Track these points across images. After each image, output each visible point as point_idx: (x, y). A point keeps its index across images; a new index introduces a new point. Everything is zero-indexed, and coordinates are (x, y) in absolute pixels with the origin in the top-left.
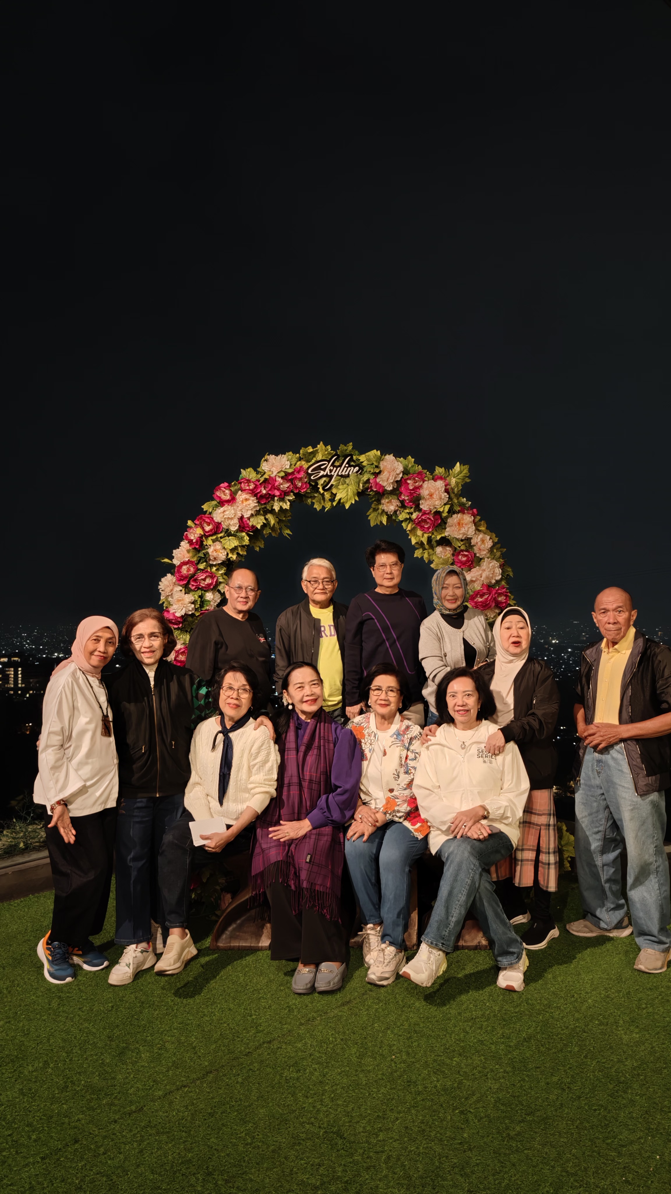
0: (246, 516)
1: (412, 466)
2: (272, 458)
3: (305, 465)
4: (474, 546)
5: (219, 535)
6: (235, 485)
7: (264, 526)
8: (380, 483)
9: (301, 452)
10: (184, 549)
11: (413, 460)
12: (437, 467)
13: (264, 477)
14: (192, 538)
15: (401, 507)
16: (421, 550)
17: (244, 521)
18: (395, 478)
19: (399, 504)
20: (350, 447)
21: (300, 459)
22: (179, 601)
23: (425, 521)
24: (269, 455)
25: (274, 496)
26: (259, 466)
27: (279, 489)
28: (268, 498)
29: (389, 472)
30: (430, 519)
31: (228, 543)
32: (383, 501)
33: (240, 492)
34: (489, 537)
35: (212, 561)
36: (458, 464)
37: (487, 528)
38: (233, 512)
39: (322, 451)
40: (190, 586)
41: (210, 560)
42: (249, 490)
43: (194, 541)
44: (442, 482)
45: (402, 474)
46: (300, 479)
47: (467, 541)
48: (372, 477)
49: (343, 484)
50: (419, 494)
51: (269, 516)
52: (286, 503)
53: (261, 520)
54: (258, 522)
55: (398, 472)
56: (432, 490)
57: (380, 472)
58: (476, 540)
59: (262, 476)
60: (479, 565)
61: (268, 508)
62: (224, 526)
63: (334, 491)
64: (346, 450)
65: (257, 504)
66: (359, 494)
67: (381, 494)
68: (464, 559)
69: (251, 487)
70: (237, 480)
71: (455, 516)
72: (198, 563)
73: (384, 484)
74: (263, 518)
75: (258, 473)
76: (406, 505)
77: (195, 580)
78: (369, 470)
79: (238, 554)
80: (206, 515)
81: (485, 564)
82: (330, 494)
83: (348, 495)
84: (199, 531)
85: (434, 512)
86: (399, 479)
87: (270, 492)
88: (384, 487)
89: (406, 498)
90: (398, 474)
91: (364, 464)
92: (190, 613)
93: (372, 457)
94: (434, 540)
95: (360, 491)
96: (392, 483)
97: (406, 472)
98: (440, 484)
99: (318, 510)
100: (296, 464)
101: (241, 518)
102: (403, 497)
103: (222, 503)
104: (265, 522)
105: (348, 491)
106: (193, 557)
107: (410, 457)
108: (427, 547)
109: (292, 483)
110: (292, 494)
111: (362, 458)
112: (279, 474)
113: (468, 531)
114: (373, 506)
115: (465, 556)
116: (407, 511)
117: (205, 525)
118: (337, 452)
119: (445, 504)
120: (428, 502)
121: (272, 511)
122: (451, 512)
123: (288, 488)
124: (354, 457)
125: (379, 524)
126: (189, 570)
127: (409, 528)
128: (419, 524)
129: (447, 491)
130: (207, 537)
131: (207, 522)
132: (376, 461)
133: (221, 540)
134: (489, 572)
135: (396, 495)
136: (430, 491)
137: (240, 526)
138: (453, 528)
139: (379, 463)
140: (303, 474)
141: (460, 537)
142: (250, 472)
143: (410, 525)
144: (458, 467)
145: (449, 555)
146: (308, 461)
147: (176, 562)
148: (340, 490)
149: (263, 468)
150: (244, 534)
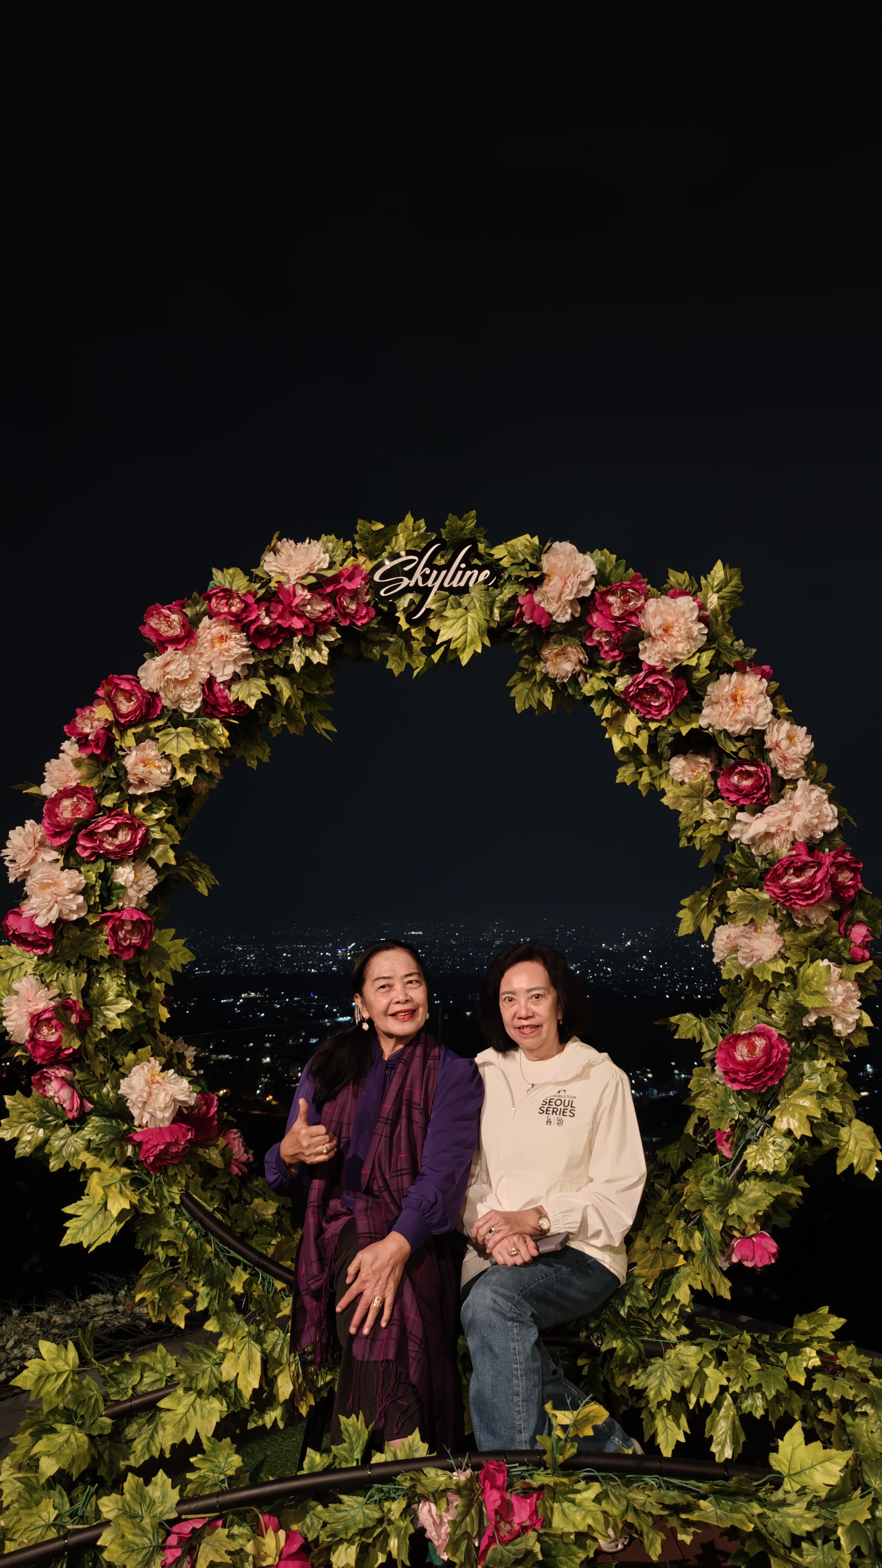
0: (223, 675)
1: (617, 567)
2: (287, 546)
3: (366, 564)
5: (154, 725)
6: (196, 603)
7: (265, 703)
8: (542, 605)
9: (357, 533)
10: (67, 760)
11: (614, 557)
12: (671, 571)
13: (268, 586)
14: (87, 730)
15: (587, 665)
16: (633, 767)
17: (216, 689)
18: (579, 591)
19: (585, 657)
20: (471, 524)
21: (354, 552)
22: (44, 886)
23: (652, 690)
24: (281, 539)
25: (293, 632)
26: (257, 564)
27: (301, 615)
28: (276, 636)
29: (564, 579)
30: (663, 685)
31: (174, 742)
32: (546, 653)
33: (206, 620)
34: (805, 729)
35: (136, 787)
36: (719, 563)
38: (186, 665)
39: (407, 531)
40: (78, 850)
41: (129, 785)
42: (230, 613)
43: (93, 738)
44: (688, 601)
45: (593, 582)
46: (354, 595)
47: (756, 738)
48: (523, 591)
49: (453, 608)
50: (638, 628)
51: (279, 681)
52: (320, 651)
53: (258, 687)
54: (251, 693)
55: (585, 576)
56: (670, 619)
57: (540, 580)
58: (776, 735)
59: (263, 584)
60: (782, 797)
61: (277, 661)
62: (166, 702)
63: (434, 625)
64: (462, 529)
65: (248, 651)
66: (492, 632)
67: (544, 633)
68: (747, 783)
69: (233, 609)
70: (202, 593)
71: (724, 677)
72: (101, 796)
73: (551, 608)
74: (262, 683)
75: (253, 579)
76: (602, 657)
77: (92, 836)
78: (514, 575)
79: (199, 770)
81: (795, 795)
82: (423, 633)
83: (466, 632)
84: (103, 712)
85: (676, 670)
86: (587, 594)
87: (279, 621)
88: (551, 615)
89: (604, 640)
91: (505, 563)
92: (74, 917)
93: (521, 549)
94: (664, 743)
95: (495, 625)
96: (572, 603)
97: (601, 578)
98: (686, 603)
99: (396, 674)
100: (344, 561)
101: (211, 682)
102: (595, 638)
103: (161, 645)
104: (267, 692)
105: (466, 623)
106: (90, 778)
107: (606, 551)
108: (646, 759)
109: (335, 604)
110: (333, 628)
111: (499, 552)
112: (304, 582)
113: (756, 713)
114: (522, 664)
115: (749, 775)
116: (603, 674)
117: (121, 698)
118: (439, 534)
119: (701, 650)
120: (661, 646)
121: (287, 672)
123: (324, 612)
124: (481, 547)
125: (535, 706)
126: (76, 809)
127: (607, 713)
128: (634, 700)
129: (700, 619)
130: (123, 728)
131: (123, 691)
132: (532, 555)
133: (157, 735)
134: (811, 812)
135: (578, 635)
136: (665, 620)
137: (203, 701)
138: (718, 708)
139: (539, 560)
140: (358, 583)
141: (736, 728)
142: (233, 577)
143: (608, 708)
144: (719, 571)
145: (706, 776)
146: (372, 556)
147: (48, 790)
148: (449, 623)
149: (266, 568)
150: (217, 722)
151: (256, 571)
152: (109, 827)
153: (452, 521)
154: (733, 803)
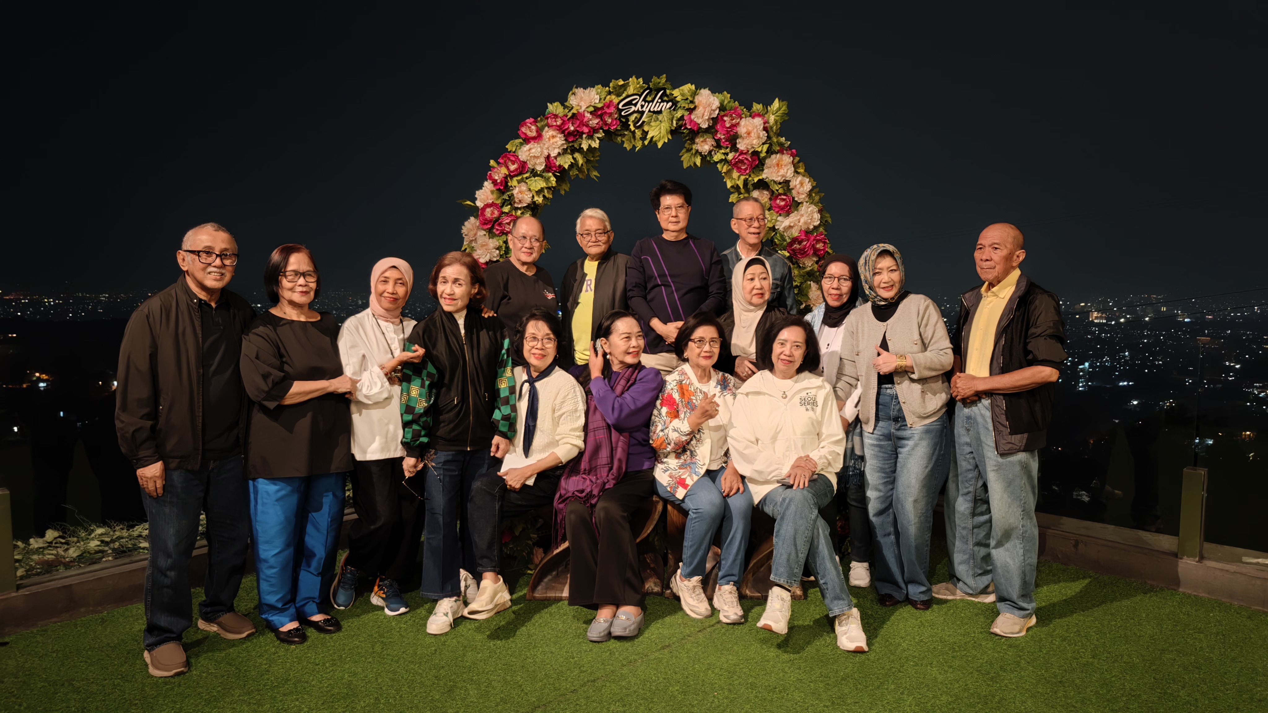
0: (554, 154)
1: (729, 102)
2: (580, 91)
3: (616, 100)
4: (793, 189)
5: (525, 176)
6: (541, 120)
7: (571, 166)
8: (695, 120)
9: (611, 85)
10: (487, 190)
11: (729, 95)
12: (754, 104)
13: (572, 112)
14: (496, 178)
15: (716, 147)
16: (736, 195)
17: (551, 160)
18: (710, 114)
19: (714, 143)
20: (663, 80)
21: (610, 93)
22: (483, 246)
23: (742, 161)
24: (576, 87)
25: (583, 133)
26: (566, 100)
27: (587, 126)
28: (576, 135)
29: (705, 108)
30: (747, 159)
31: (534, 184)
32: (697, 140)
33: (546, 128)
34: (808, 180)
35: (518, 203)
36: (777, 100)
37: (805, 171)
38: (539, 149)
39: (634, 84)
40: (494, 230)
41: (515, 202)
42: (557, 126)
43: (498, 181)
44: (760, 119)
45: (718, 111)
46: (610, 115)
47: (787, 183)
48: (686, 113)
49: (655, 121)
50: (736, 133)
51: (577, 155)
52: (595, 141)
53: (569, 159)
54: (566, 162)
55: (714, 107)
56: (750, 128)
57: (695, 108)
58: (796, 182)
59: (570, 111)
60: (797, 210)
61: (576, 146)
62: (530, 166)
63: (646, 128)
64: (659, 83)
65: (564, 142)
66: (672, 132)
67: (696, 132)
68: (783, 203)
69: (558, 123)
70: (544, 115)
71: (773, 156)
72: (502, 207)
73: (699, 121)
74: (570, 157)
75: (565, 107)
76: (722, 144)
77: (500, 224)
78: (683, 105)
79: (544, 196)
80: (511, 154)
81: (803, 209)
82: (641, 132)
83: (660, 133)
84: (504, 171)
85: (752, 152)
86: (715, 116)
87: (578, 129)
88: (699, 124)
89: (723, 137)
90: (714, 111)
91: (678, 99)
92: (495, 259)
93: (686, 91)
94: (750, 183)
95: (673, 128)
96: (708, 120)
97: (722, 108)
98: (758, 121)
99: (628, 149)
100: (605, 98)
101: (548, 157)
102: (719, 136)
103: (527, 140)
104: (573, 161)
105: (660, 128)
106: (498, 198)
107: (725, 93)
108: (743, 191)
109: (601, 119)
110: (601, 131)
111: (676, 92)
112: (588, 110)
113: (787, 173)
114: (686, 145)
115: (784, 200)
116: (723, 151)
117: (510, 163)
118: (649, 85)
119: (763, 144)
120: (746, 141)
121: (580, 150)
122: (770, 152)
123: (597, 124)
124: (668, 92)
125: (692, 165)
126: (493, 213)
127: (724, 170)
128: (735, 165)
129: (765, 129)
130: (512, 177)
131: (512, 161)
132: (691, 96)
133: (527, 181)
134: (808, 217)
135: (712, 133)
136: (748, 129)
137: (546, 165)
138: (771, 170)
139: (694, 98)
140: (612, 110)
141: (779, 179)
142: (557, 107)
143: (725, 167)
144: (776, 104)
145: (766, 200)
146: (618, 95)
147: (479, 204)
148: (653, 128)
149: (571, 102)
150: (550, 174)
151: (566, 104)
152: (508, 221)
153: (655, 79)
154: (777, 212)
